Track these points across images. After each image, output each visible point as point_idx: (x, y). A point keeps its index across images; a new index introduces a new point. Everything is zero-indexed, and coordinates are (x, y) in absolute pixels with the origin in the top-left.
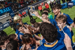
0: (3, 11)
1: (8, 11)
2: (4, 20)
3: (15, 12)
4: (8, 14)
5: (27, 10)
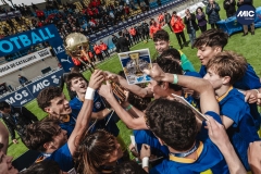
0: (30, 38)
4: (48, 49)
5: (111, 37)
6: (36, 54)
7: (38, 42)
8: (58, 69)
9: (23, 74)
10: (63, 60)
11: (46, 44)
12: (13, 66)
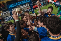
0: (26, 1)
1: (28, 1)
2: (25, 8)
3: (33, 3)
4: (29, 4)
5: (43, 2)
6: (26, 5)
7: (27, 2)
8: (30, 9)
9: (23, 9)
10: (31, 7)
11: (28, 3)
12: (22, 7)
